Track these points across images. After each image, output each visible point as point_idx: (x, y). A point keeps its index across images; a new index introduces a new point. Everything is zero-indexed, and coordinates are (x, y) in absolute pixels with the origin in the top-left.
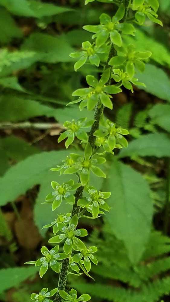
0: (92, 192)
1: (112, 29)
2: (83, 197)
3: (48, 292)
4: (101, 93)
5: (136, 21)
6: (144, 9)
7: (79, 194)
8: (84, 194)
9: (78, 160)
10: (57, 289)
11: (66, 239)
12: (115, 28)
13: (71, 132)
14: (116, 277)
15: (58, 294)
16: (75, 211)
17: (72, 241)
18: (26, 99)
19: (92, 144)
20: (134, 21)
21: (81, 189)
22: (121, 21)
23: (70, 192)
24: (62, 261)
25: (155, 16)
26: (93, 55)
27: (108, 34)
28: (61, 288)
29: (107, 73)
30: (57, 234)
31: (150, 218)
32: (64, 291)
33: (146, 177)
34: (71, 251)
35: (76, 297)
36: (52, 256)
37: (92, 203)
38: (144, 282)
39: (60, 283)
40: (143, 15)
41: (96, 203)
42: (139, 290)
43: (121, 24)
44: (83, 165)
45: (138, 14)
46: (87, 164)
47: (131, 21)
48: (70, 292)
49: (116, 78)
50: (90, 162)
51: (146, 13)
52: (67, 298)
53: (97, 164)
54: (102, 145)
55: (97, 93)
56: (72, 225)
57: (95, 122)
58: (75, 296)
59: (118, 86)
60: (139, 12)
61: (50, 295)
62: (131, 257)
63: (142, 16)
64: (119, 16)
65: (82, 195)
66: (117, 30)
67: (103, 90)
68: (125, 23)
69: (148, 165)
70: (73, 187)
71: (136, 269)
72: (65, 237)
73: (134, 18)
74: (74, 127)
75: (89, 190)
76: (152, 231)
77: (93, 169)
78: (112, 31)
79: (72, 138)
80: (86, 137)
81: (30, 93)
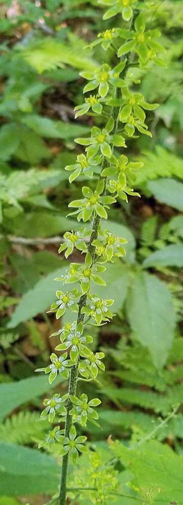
0: (95, 300)
1: (102, 141)
2: (87, 305)
3: (60, 397)
4: (96, 204)
5: (126, 132)
6: (133, 121)
7: (82, 302)
8: (87, 302)
9: (78, 269)
10: (68, 394)
11: (72, 345)
12: (105, 140)
13: (70, 243)
14: (143, 382)
15: (69, 399)
16: (80, 319)
17: (78, 348)
18: (54, 215)
19: (92, 253)
20: (124, 133)
21: (84, 298)
22: (111, 133)
23: (74, 301)
24: (71, 367)
25: (145, 128)
26: (87, 167)
27: (99, 146)
28: (72, 394)
29: (101, 184)
30: (64, 342)
31: (174, 325)
32: (75, 396)
33: (170, 286)
34: (77, 356)
35: (87, 401)
36: (61, 363)
37: (95, 310)
38: (169, 385)
39: (70, 388)
40: (133, 127)
41: (99, 311)
42: (164, 394)
43: (110, 136)
44: (83, 273)
45: (128, 126)
46: (87, 273)
47: (120, 133)
48: (80, 397)
49: (111, 189)
50: (90, 271)
51: (135, 125)
52: (78, 402)
53: (97, 273)
54: (102, 255)
55: (92, 204)
56: (77, 332)
57: (94, 232)
58: (85, 401)
59: (113, 196)
60: (128, 125)
61: (62, 400)
62: (156, 363)
63: (131, 128)
64: (109, 129)
65: (85, 303)
66: (107, 142)
67: (97, 201)
68: (115, 135)
69: (174, 274)
70: (76, 296)
71: (160, 374)
72: (71, 344)
73: (125, 130)
74: (73, 237)
75: (92, 298)
76: (176, 337)
77: (93, 277)
78: (103, 143)
79: (71, 248)
80: (85, 247)
81: (58, 210)
